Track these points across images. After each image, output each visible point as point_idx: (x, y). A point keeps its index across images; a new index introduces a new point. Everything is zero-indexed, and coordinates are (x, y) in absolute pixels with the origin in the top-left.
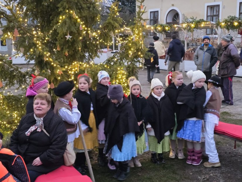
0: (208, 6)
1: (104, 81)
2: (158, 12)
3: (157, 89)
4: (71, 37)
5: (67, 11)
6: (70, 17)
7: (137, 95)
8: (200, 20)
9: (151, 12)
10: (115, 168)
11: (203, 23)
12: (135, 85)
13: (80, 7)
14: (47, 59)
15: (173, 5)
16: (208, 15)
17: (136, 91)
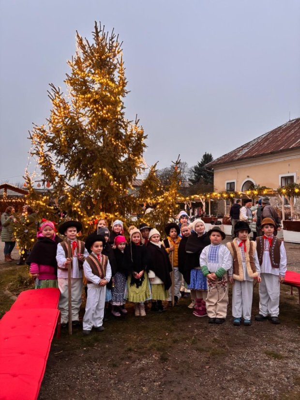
0: (282, 178)
1: (115, 228)
2: (234, 183)
3: (155, 237)
4: (100, 191)
5: (100, 169)
6: (103, 174)
7: (137, 242)
8: (263, 187)
9: (227, 183)
10: (119, 315)
11: (266, 190)
12: (135, 233)
13: (115, 166)
14: (75, 209)
15: (248, 177)
16: (283, 185)
17: (137, 238)
